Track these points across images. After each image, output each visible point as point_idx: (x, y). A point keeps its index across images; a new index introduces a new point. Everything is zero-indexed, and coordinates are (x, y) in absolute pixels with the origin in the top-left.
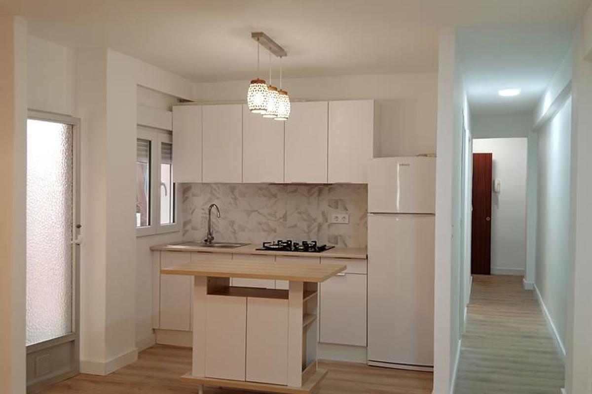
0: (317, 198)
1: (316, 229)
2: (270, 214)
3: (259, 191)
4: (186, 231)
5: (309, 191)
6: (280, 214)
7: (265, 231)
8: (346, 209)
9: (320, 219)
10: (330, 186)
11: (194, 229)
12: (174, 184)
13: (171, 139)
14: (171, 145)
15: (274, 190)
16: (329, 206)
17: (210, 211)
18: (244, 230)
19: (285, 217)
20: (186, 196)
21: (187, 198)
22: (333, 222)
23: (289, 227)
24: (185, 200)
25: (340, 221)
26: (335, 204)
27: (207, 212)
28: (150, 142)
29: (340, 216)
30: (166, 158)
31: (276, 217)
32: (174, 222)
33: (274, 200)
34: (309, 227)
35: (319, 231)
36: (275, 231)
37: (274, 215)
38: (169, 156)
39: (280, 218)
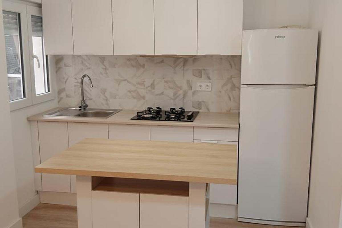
0: (182, 67)
1: (181, 96)
2: (139, 83)
3: (128, 62)
4: (61, 98)
5: (175, 62)
6: (148, 82)
7: (134, 98)
8: (209, 78)
9: (185, 87)
10: (193, 57)
11: (67, 96)
12: (47, 56)
13: (41, 12)
14: (41, 18)
15: (142, 61)
16: (194, 75)
17: (82, 81)
18: (115, 98)
19: (153, 86)
20: (59, 66)
21: (60, 68)
22: (197, 90)
23: (157, 95)
24: (58, 70)
25: (204, 88)
26: (199, 74)
27: (80, 81)
28: (19, 14)
29: (204, 85)
30: (37, 31)
31: (144, 86)
32: (49, 91)
33: (142, 70)
34: (175, 94)
35: (184, 98)
36: (144, 98)
37: (143, 84)
38: (40, 29)
39: (149, 87)
